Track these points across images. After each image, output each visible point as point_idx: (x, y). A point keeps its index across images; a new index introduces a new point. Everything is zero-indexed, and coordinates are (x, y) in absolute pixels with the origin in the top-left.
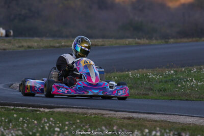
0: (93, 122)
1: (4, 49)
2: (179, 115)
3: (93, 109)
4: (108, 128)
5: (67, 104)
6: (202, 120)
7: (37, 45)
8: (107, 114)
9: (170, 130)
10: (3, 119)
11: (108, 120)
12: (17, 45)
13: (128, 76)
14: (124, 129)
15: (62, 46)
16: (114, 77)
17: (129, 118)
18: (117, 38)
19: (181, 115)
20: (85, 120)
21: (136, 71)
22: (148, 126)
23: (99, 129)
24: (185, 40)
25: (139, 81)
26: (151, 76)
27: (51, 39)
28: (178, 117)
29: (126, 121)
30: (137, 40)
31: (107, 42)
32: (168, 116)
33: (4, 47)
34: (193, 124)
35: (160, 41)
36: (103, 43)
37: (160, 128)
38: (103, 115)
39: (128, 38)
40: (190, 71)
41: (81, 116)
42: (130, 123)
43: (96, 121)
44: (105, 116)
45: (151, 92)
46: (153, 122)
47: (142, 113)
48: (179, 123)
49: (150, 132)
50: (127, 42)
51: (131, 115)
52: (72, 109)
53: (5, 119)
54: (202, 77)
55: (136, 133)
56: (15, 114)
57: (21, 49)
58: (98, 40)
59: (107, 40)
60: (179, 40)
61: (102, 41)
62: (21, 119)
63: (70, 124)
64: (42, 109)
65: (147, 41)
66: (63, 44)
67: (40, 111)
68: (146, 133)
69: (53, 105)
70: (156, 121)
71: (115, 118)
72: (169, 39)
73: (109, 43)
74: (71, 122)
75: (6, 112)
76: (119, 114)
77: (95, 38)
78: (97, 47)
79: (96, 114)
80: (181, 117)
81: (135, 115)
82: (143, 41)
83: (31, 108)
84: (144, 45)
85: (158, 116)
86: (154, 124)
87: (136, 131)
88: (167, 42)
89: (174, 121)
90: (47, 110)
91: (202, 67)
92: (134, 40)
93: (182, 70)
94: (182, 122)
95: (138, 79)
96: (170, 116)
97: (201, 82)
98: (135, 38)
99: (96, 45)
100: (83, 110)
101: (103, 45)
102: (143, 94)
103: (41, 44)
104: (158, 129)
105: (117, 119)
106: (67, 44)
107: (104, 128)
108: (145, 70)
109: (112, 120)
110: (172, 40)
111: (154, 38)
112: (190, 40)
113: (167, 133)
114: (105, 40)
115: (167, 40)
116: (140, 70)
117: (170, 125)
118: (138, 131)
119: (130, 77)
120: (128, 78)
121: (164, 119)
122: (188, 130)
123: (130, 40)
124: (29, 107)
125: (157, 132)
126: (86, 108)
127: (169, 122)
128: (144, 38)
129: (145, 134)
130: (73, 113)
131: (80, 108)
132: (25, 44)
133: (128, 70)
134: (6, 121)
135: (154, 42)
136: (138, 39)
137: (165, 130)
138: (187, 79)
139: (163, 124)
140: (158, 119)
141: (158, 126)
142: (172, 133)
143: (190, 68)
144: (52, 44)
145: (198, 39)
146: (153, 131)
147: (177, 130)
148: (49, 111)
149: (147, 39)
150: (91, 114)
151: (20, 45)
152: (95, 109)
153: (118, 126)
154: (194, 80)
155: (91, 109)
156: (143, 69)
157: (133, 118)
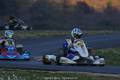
1: (29, 37)
5: (65, 69)
7: (48, 34)
8: (88, 74)
10: (28, 77)
12: (36, 35)
13: (101, 52)
15: (63, 35)
17: (101, 77)
18: (95, 30)
21: (106, 49)
25: (108, 55)
26: (115, 52)
27: (56, 31)
33: (28, 36)
36: (87, 33)
38: (86, 74)
39: (102, 30)
41: (73, 75)
42: (102, 79)
45: (115, 61)
46: (115, 79)
47: (109, 73)
50: (101, 32)
51: (102, 75)
52: (68, 71)
53: (29, 77)
56: (34, 74)
57: (38, 37)
59: (89, 31)
61: (86, 32)
62: (38, 77)
64: (50, 72)
65: (113, 32)
66: (63, 33)
67: (49, 73)
69: (57, 69)
73: (91, 33)
75: (29, 73)
76: (96, 74)
79: (82, 74)
81: (105, 75)
82: (110, 32)
83: (44, 71)
84: (111, 34)
85: (119, 75)
90: (53, 72)
92: (105, 31)
95: (107, 53)
98: (105, 30)
100: (74, 72)
101: (86, 34)
102: (110, 63)
103: (50, 34)
105: (94, 77)
106: (65, 34)
108: (111, 48)
111: (116, 30)
114: (88, 31)
116: (108, 49)
123: (103, 31)
124: (43, 71)
130: (68, 74)
131: (72, 71)
132: (41, 34)
133: (101, 49)
134: (30, 78)
135: (117, 32)
136: (107, 30)
140: (118, 77)
144: (57, 34)
148: (55, 73)
150: (79, 75)
151: (38, 34)
152: (81, 71)
155: (79, 71)
156: (110, 47)
157: (104, 76)
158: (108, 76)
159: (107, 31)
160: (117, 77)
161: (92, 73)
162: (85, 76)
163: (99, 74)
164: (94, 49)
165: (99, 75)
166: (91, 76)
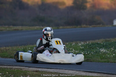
0: (16, 73)
2: (65, 69)
5: (1, 63)
6: (78, 72)
8: (24, 69)
16: (28, 48)
17: (37, 71)
20: (11, 72)
24: (68, 27)
28: (64, 70)
29: (35, 73)
31: (24, 28)
32: (58, 70)
36: (22, 28)
38: (22, 69)
40: (71, 44)
41: (9, 70)
42: (37, 74)
43: (18, 73)
50: (36, 28)
51: (38, 69)
52: (4, 66)
54: (78, 48)
58: (19, 27)
60: (65, 27)
63: (2, 74)
71: (28, 71)
73: (26, 28)
74: (3, 73)
76: (31, 69)
79: (17, 69)
81: (40, 69)
85: (53, 70)
88: (58, 28)
91: (78, 42)
93: (66, 44)
96: (60, 70)
97: (77, 51)
98: (40, 26)
99: (18, 30)
100: (10, 66)
101: (22, 30)
105: (29, 72)
106: (1, 29)
110: (61, 27)
112: (71, 27)
115: (58, 27)
121: (56, 71)
123: (38, 27)
126: (12, 66)
127: (59, 73)
130: (4, 68)
131: (8, 65)
138: (69, 49)
140: (53, 72)
143: (71, 43)
145: (76, 26)
150: (15, 69)
152: (17, 66)
153: (30, 75)
154: (73, 50)
155: (15, 66)
157: (39, 71)
158: (43, 70)
160: (51, 72)
161: (27, 68)
162: (21, 71)
163: (35, 68)
164: (29, 45)
165: (35, 70)
166: (26, 71)
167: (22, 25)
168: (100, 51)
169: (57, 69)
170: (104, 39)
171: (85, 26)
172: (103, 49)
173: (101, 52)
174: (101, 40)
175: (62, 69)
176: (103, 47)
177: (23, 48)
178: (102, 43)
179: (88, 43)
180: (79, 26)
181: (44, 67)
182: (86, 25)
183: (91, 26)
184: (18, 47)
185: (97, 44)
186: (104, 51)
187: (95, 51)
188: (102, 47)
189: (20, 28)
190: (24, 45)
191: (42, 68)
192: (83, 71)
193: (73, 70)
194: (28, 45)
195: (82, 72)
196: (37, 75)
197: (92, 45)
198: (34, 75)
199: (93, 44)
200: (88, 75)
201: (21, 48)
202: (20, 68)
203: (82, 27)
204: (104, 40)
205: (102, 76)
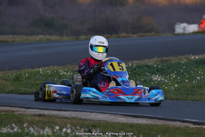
0: (3, 119)
3: (3, 106)
4: (18, 125)
6: (112, 117)
8: (17, 111)
9: (81, 127)
11: (18, 117)
13: (38, 72)
14: (34, 126)
16: (25, 74)
17: (40, 115)
18: (28, 35)
19: (91, 112)
21: (47, 67)
22: (59, 123)
23: (9, 126)
25: (50, 78)
26: (62, 72)
28: (89, 113)
29: (37, 118)
30: (48, 36)
31: (18, 38)
32: (78, 113)
34: (103, 120)
35: (70, 38)
36: (13, 39)
37: (71, 124)
38: (14, 112)
43: (6, 118)
44: (15, 113)
46: (64, 119)
47: (52, 110)
48: (90, 120)
49: (61, 129)
50: (38, 38)
51: (42, 112)
55: (46, 130)
58: (8, 36)
59: (18, 36)
61: (13, 38)
65: (58, 38)
68: (57, 130)
70: (67, 118)
71: (25, 115)
72: (79, 35)
73: (20, 39)
77: (6, 35)
78: (7, 43)
79: (6, 111)
80: (92, 113)
81: (46, 112)
82: (53, 38)
84: (55, 41)
85: (69, 113)
86: (64, 121)
87: (47, 128)
88: (77, 39)
89: (85, 117)
92: (44, 36)
94: (93, 119)
95: (49, 75)
96: (81, 113)
98: (46, 35)
99: (6, 42)
101: (13, 41)
104: (69, 126)
105: (27, 116)
107: (14, 125)
108: (56, 67)
109: (22, 117)
110: (83, 37)
111: (64, 35)
113: (77, 129)
114: (15, 36)
115: (78, 36)
116: (51, 67)
117: (81, 122)
118: (48, 129)
119: (40, 74)
120: (38, 75)
121: (75, 116)
122: (99, 126)
123: (41, 36)
125: (67, 129)
127: (80, 119)
128: (55, 35)
129: (55, 131)
133: (38, 67)
135: (65, 38)
137: (76, 126)
139: (74, 121)
140: (69, 116)
141: (68, 123)
142: (83, 130)
146: (63, 128)
147: (87, 126)
149: (58, 35)
150: (1, 112)
153: (28, 123)
156: (54, 65)
157: (44, 115)
158: (52, 114)
159: (48, 37)
160: (66, 116)
161: (23, 109)
162: (12, 114)
163: (36, 110)
164: (28, 68)
165: (37, 113)
166: (22, 115)
167: (14, 33)
168: (151, 80)
169: (76, 111)
170: (159, 57)
171: (124, 34)
172: (157, 76)
173: (154, 81)
174: (154, 60)
175: (85, 112)
176: (156, 72)
177: (16, 75)
178: (155, 66)
179: (130, 65)
180: (114, 35)
181: (54, 108)
182: (127, 32)
183: (135, 36)
184: (7, 73)
185: (147, 66)
186: (159, 80)
187: (143, 80)
188: (154, 72)
189: (9, 38)
190: (18, 69)
191: (50, 110)
192: (122, 115)
193: (105, 113)
194: (24, 68)
195: (121, 117)
196: (40, 121)
197: (137, 69)
198: (35, 122)
199: (139, 67)
200: (130, 122)
201: (12, 74)
202: (10, 109)
203: (119, 37)
204: (159, 59)
205: (155, 123)
